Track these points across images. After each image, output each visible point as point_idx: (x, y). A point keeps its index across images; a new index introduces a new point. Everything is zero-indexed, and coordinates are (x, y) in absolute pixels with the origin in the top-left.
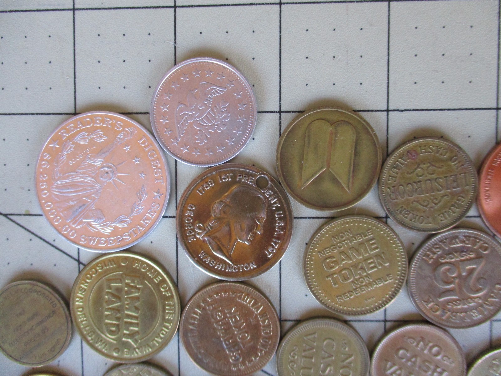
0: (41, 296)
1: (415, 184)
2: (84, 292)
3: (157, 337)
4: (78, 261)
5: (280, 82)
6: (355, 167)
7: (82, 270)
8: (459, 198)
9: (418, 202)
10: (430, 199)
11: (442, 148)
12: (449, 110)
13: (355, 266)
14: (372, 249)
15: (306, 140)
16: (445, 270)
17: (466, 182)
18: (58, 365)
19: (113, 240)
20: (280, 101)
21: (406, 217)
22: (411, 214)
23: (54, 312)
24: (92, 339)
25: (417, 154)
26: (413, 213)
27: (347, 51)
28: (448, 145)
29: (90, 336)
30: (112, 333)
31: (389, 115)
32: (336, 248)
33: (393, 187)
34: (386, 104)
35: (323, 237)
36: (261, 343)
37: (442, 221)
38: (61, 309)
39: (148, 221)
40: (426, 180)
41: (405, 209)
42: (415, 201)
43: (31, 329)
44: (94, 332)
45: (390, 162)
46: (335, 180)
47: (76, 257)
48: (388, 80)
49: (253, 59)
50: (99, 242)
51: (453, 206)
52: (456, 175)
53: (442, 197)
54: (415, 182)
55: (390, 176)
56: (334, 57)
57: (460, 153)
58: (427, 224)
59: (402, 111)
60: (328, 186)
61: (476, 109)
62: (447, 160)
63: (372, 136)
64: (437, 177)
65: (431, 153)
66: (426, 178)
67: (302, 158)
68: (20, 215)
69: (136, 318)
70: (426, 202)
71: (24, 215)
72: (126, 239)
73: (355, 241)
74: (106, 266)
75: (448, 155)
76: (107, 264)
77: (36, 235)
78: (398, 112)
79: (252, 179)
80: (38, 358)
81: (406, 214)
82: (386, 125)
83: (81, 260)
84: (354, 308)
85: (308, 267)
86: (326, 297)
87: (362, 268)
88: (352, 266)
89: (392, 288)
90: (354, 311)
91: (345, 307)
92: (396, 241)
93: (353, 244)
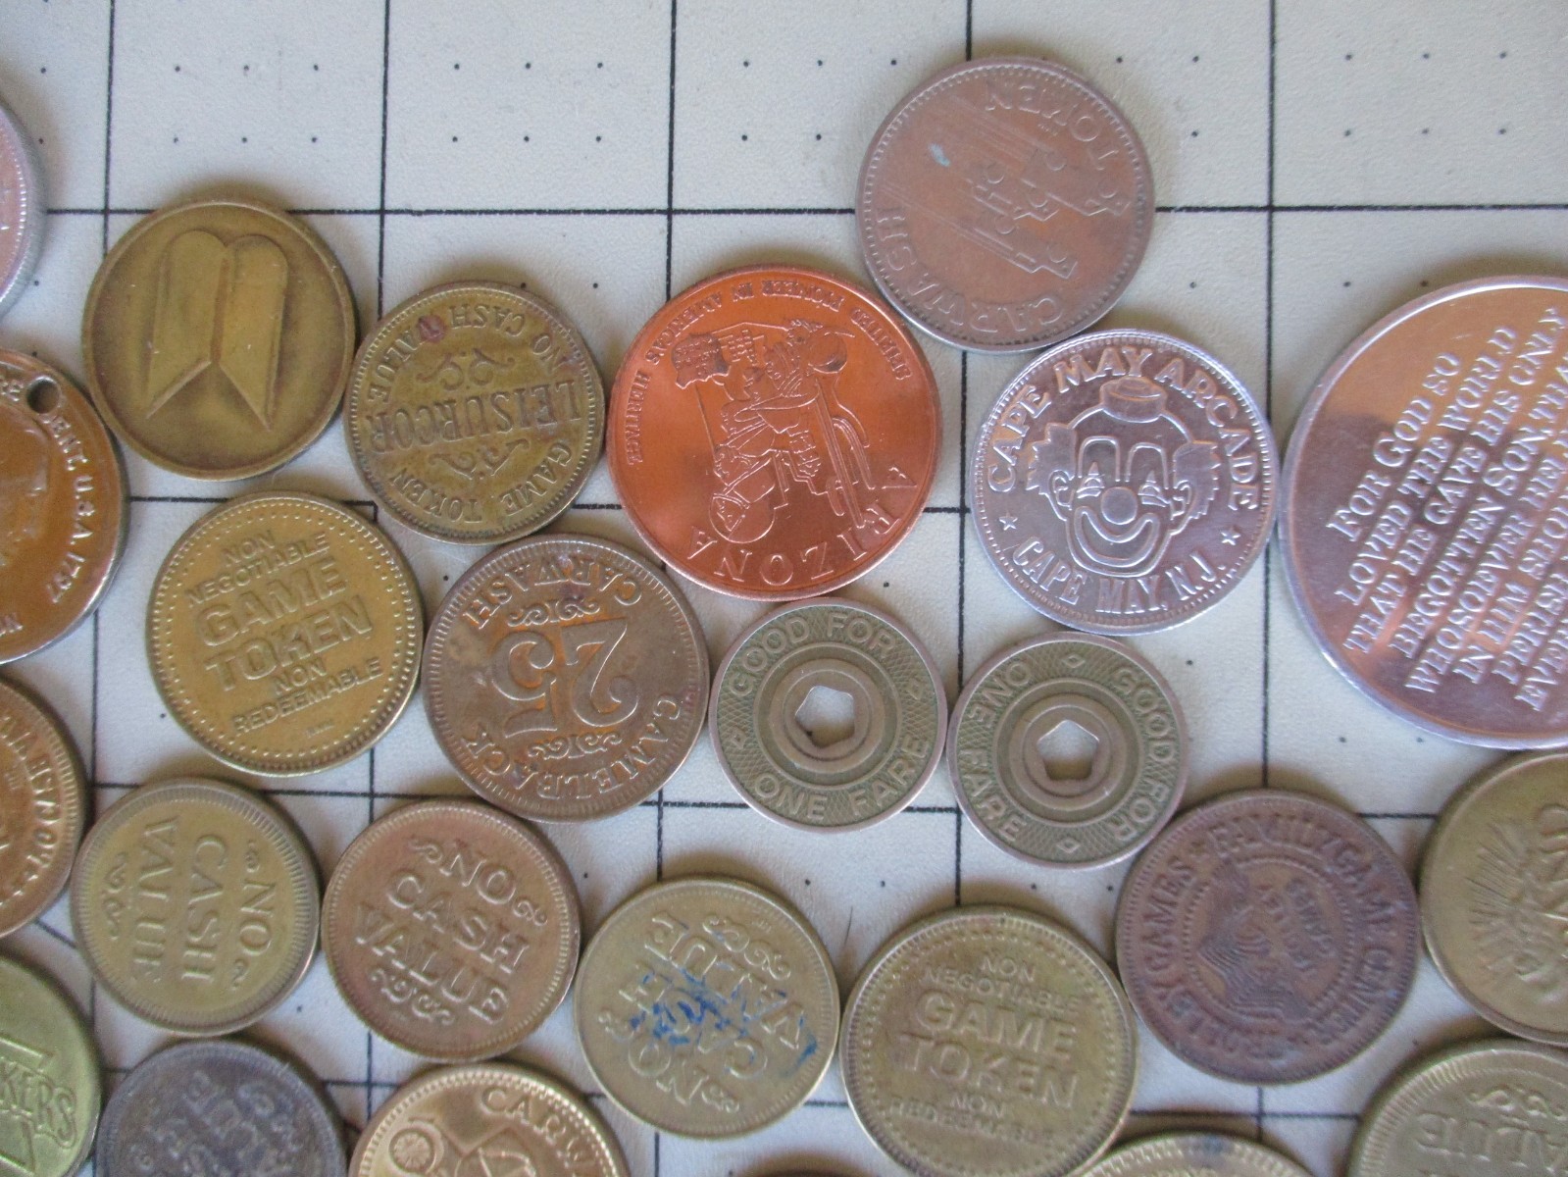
1: (437, 409)
5: (109, 132)
6: (283, 362)
8: (554, 449)
9: (446, 457)
10: (478, 451)
11: (509, 311)
12: (540, 212)
13: (283, 631)
14: (325, 587)
15: (161, 284)
16: (522, 650)
17: (573, 405)
20: (107, 182)
21: (414, 500)
22: (426, 492)
25: (445, 328)
26: (434, 487)
27: (280, 53)
28: (525, 303)
31: (386, 225)
32: (231, 581)
33: (382, 414)
34: (378, 194)
35: (199, 551)
36: (32, 844)
37: (508, 511)
40: (467, 400)
41: (412, 476)
42: (437, 456)
45: (373, 348)
46: (233, 396)
48: (385, 132)
49: (43, 70)
51: (538, 469)
52: (546, 386)
53: (511, 445)
54: (437, 404)
55: (373, 385)
56: (246, 68)
57: (556, 324)
58: (469, 519)
59: (419, 213)
60: (212, 410)
61: (613, 212)
62: (523, 344)
63: (329, 277)
64: (494, 391)
65: (481, 324)
66: (468, 394)
67: (148, 335)
70: (469, 459)
73: (282, 564)
75: (525, 329)
78: (409, 216)
79: (16, 387)
81: (415, 490)
82: (377, 251)
84: (278, 752)
85: (157, 633)
86: (203, 718)
87: (299, 639)
88: (273, 634)
89: (380, 697)
90: (278, 761)
91: (254, 748)
92: (390, 566)
93: (276, 570)
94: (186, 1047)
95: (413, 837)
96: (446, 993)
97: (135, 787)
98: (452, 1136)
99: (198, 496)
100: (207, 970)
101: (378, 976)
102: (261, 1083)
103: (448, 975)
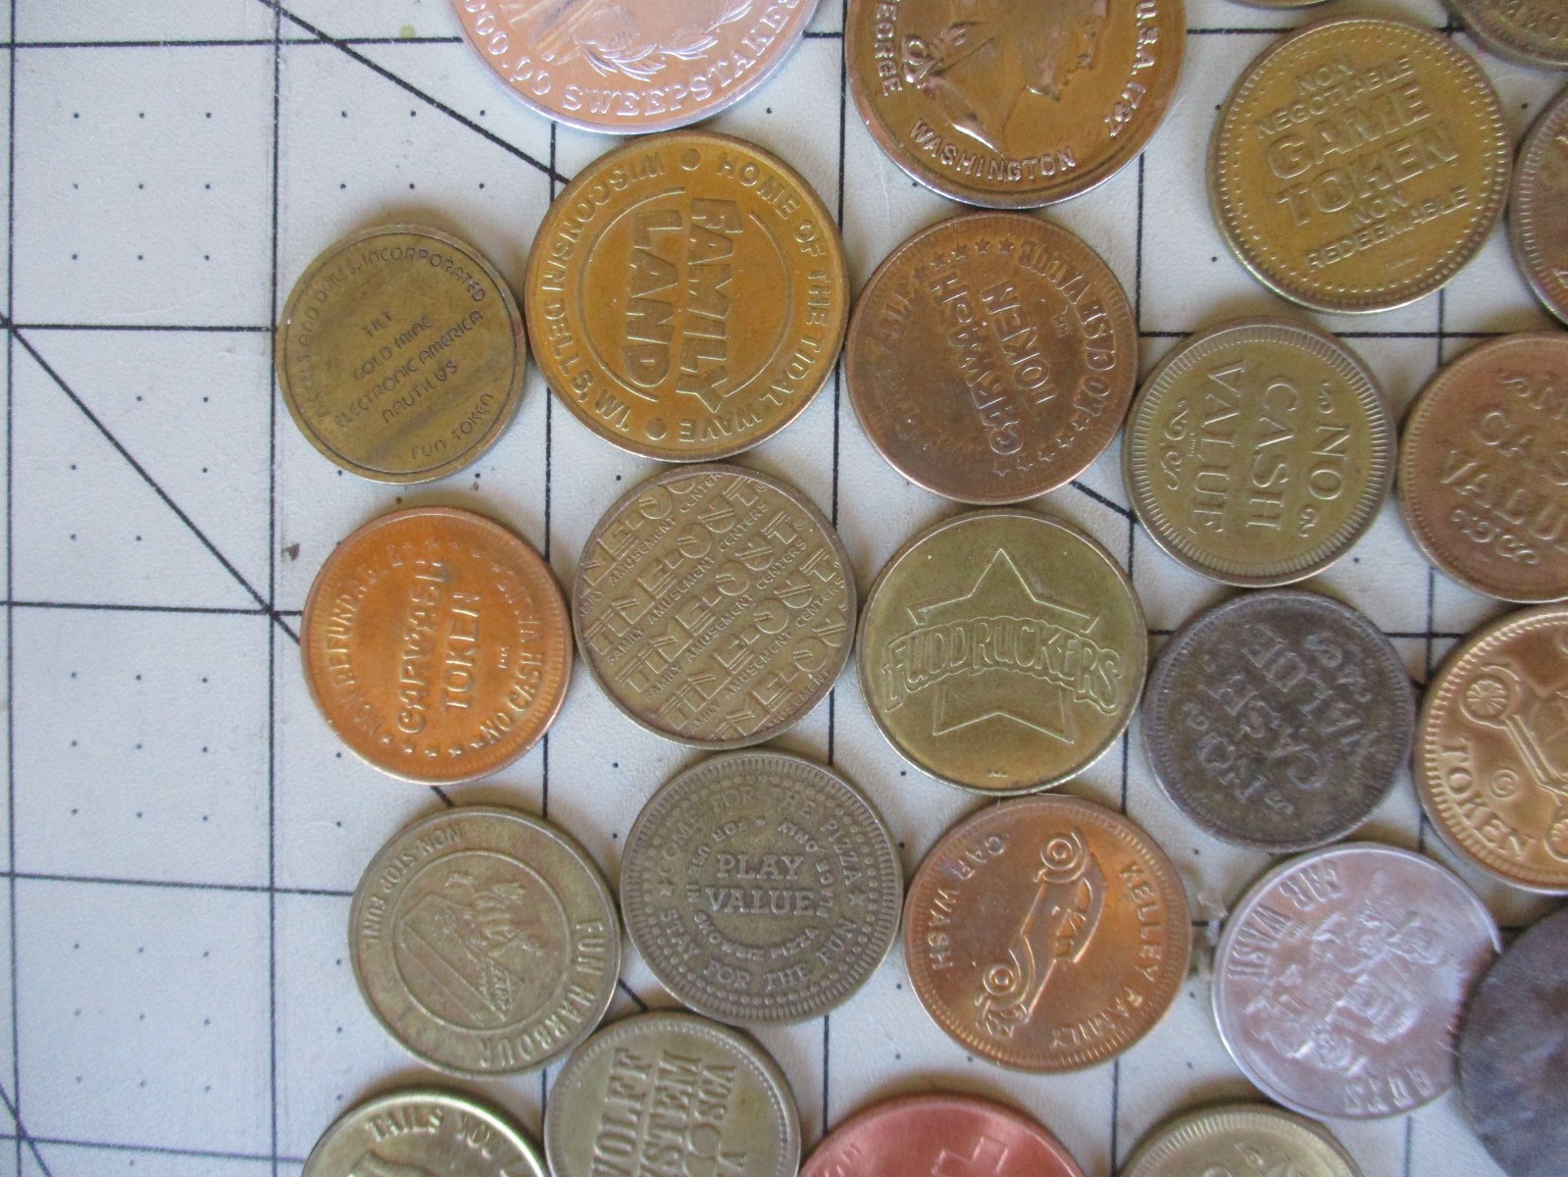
0: (438, 269)
2: (567, 254)
3: (778, 383)
4: (551, 172)
7: (561, 195)
13: (1361, 160)
14: (1409, 114)
18: (476, 487)
19: (658, 98)
21: (1510, 17)
22: (1524, 9)
23: (475, 316)
24: (584, 396)
29: (578, 387)
30: (644, 374)
32: (1306, 110)
35: (1271, 79)
36: (1083, 394)
38: (500, 306)
39: (764, 40)
43: (407, 369)
44: (592, 373)
47: (546, 162)
50: (618, 104)
68: (386, 41)
69: (719, 326)
71: (397, 40)
72: (699, 94)
73: (1361, 90)
74: (636, 177)
76: (638, 170)
77: (431, 101)
80: (419, 456)
81: (1511, 8)
83: (560, 170)
84: (1354, 287)
85: (1223, 167)
86: (1273, 254)
87: (1379, 168)
88: (1351, 163)
89: (1466, 228)
90: (1354, 296)
91: (1329, 284)
92: (1479, 89)
93: (1354, 97)
94: (1249, 599)
95: (1500, 371)
96: (1531, 531)
97: (1185, 336)
98: (1531, 683)
99: (1255, 27)
100: (1274, 518)
101: (1459, 516)
102: (1326, 634)
103: (1534, 512)
